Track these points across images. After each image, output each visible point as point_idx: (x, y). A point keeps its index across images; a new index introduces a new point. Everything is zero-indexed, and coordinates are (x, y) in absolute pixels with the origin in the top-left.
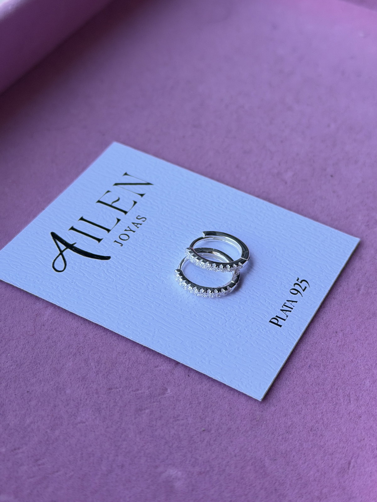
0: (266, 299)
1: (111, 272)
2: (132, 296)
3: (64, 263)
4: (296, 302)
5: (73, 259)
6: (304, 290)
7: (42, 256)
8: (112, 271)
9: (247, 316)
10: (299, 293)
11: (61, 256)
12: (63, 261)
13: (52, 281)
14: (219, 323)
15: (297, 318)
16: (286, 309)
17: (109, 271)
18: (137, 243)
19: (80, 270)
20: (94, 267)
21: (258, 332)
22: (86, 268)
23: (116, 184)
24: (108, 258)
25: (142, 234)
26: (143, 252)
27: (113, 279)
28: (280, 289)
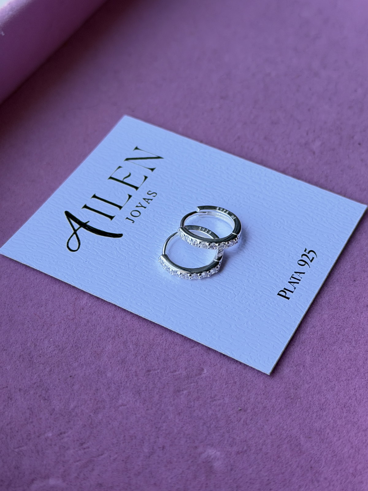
0: (274, 272)
1: (123, 250)
2: (144, 274)
3: (78, 242)
4: (304, 273)
5: (86, 237)
6: (311, 261)
7: (56, 236)
8: (125, 249)
9: (256, 290)
10: (306, 264)
11: (75, 235)
12: (77, 240)
13: (67, 262)
14: (229, 297)
15: (304, 289)
16: (294, 281)
17: (122, 249)
18: (148, 219)
19: (94, 249)
20: (107, 245)
21: (266, 305)
22: (99, 247)
23: (127, 159)
24: (120, 235)
25: (153, 209)
26: (154, 228)
27: (126, 257)
28: (288, 260)
